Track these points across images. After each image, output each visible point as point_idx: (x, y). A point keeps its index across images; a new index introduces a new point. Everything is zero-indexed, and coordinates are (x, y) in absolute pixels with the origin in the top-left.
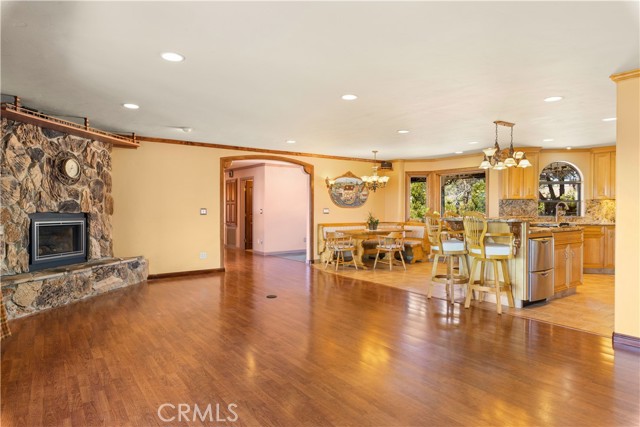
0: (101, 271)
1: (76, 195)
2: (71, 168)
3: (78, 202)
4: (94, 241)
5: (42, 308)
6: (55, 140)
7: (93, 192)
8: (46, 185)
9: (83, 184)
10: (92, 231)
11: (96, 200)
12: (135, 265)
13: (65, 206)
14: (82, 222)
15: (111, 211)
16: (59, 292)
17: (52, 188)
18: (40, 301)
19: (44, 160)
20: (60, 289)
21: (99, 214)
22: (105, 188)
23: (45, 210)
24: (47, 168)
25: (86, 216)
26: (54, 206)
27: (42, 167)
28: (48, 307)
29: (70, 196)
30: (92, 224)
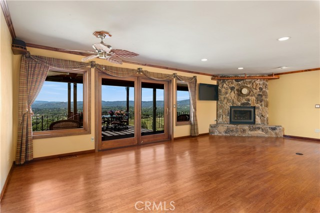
0: (251, 128)
1: (249, 100)
2: (245, 91)
3: (250, 102)
4: (257, 117)
5: (226, 134)
6: (240, 83)
7: (257, 98)
8: (236, 97)
9: (252, 96)
10: (256, 113)
11: (259, 102)
12: (274, 129)
13: (243, 104)
14: (252, 110)
15: (267, 106)
16: (232, 131)
17: (238, 98)
18: (226, 132)
19: (235, 89)
20: (233, 130)
21: (260, 107)
22: (264, 97)
23: (235, 105)
24: (236, 92)
25: (254, 108)
26: (239, 104)
27: (234, 92)
28: (228, 135)
29: (246, 100)
30: (256, 111)
